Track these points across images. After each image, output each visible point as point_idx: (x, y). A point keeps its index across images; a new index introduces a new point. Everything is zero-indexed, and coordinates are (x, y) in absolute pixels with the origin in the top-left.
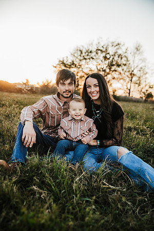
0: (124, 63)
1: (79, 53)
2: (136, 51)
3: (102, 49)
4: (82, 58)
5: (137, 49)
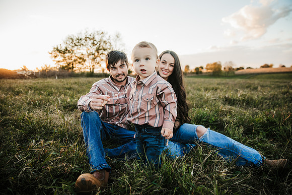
1: (71, 41)
2: (116, 38)
3: (89, 37)
5: (117, 37)
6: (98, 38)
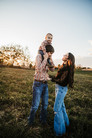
0: (22, 53)
4: (4, 50)
5: (26, 48)
6: (17, 48)
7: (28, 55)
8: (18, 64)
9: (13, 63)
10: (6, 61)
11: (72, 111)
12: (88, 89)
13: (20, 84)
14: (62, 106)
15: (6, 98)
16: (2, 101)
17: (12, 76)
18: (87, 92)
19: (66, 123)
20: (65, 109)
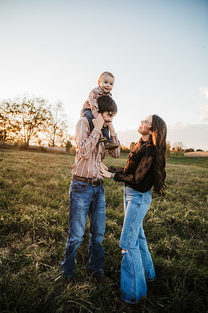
0: (49, 117)
1: (6, 106)
2: (57, 107)
4: (9, 111)
6: (37, 106)
7: (62, 120)
8: (39, 143)
9: (28, 140)
10: (13, 135)
11: (161, 247)
12: (198, 198)
13: (44, 186)
14: (140, 237)
15: (13, 219)
16: (3, 226)
17: (26, 168)
18: (196, 204)
19: (147, 274)
20: (145, 243)
